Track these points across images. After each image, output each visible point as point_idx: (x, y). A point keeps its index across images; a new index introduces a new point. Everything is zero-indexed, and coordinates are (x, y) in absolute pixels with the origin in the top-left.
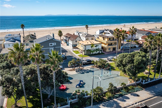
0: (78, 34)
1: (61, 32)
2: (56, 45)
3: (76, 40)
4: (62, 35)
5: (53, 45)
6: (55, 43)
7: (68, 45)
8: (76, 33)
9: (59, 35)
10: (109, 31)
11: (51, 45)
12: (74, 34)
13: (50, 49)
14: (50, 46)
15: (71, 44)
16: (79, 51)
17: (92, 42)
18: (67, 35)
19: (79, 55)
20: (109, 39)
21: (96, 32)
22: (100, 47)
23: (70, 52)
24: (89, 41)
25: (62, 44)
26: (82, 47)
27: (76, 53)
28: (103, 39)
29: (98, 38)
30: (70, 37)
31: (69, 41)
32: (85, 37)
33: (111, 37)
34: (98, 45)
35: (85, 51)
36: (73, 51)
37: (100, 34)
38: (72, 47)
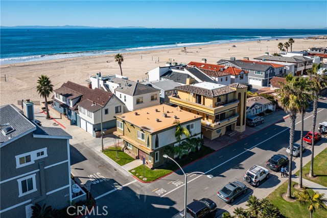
2: (46, 155)
3: (106, 108)
5: (32, 162)
6: (45, 150)
7: (74, 123)
9: (40, 90)
10: (188, 70)
11: (22, 160)
12: (90, 86)
13: (19, 181)
14: (18, 166)
16: (127, 149)
17: (168, 112)
18: (68, 87)
19: (132, 170)
20: (218, 99)
21: (149, 74)
22: (196, 130)
23: (94, 158)
24: (157, 111)
25: (52, 119)
26: (143, 138)
27: (117, 160)
28: (194, 99)
29: (174, 96)
30: (82, 96)
31: (78, 109)
32: (134, 95)
33: (221, 93)
34: (193, 123)
35: (157, 153)
36: (104, 151)
37: (162, 79)
38: (92, 134)
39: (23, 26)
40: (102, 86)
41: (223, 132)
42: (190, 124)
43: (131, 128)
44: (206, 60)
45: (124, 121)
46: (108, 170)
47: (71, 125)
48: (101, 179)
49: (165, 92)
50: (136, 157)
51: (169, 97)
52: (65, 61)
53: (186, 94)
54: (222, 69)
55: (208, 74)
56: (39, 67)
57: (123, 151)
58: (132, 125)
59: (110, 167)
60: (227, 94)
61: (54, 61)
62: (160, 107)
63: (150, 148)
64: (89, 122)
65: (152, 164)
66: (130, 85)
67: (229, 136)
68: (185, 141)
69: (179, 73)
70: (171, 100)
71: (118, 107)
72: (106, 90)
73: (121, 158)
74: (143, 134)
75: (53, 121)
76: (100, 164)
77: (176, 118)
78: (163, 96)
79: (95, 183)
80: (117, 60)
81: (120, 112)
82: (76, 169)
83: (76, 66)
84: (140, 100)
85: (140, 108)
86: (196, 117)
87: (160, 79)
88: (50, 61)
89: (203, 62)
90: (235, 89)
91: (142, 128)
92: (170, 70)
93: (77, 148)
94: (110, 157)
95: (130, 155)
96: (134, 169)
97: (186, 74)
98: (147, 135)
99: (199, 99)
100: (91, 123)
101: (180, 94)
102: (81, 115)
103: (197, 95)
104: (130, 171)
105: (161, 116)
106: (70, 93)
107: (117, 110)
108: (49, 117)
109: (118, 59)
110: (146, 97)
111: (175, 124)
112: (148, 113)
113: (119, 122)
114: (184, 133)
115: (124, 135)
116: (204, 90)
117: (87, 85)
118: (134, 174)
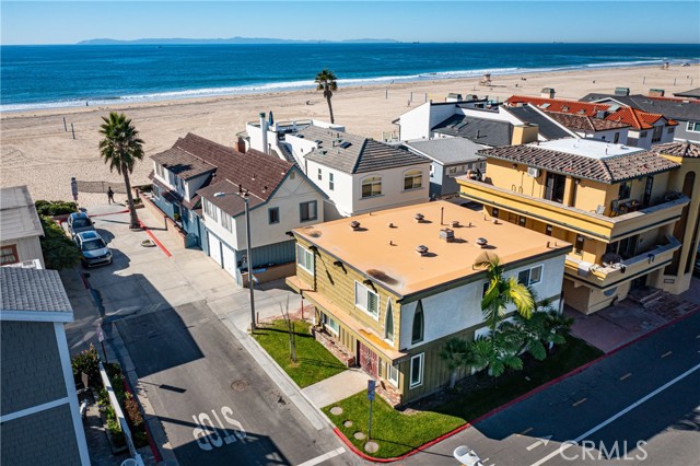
0: (272, 137)
1: (130, 132)
3: (272, 204)
4: (139, 154)
7: (195, 243)
8: (260, 131)
9: (109, 153)
12: (241, 144)
15: (222, 242)
16: (324, 330)
17: (456, 225)
18: (186, 148)
19: (334, 405)
20: (621, 188)
21: (401, 122)
22: (549, 286)
23: (227, 353)
24: (421, 219)
25: (145, 229)
26: (372, 307)
27: (293, 365)
28: (539, 189)
29: (473, 178)
30: (215, 170)
31: (201, 208)
32: (354, 172)
33: (633, 172)
34: (541, 264)
35: (416, 361)
36: (257, 331)
37: (436, 135)
38: (234, 275)
39: (152, 40)
40: (275, 147)
41: (622, 292)
42: (532, 267)
43: (336, 273)
44: (552, 92)
45: (314, 248)
46: (258, 401)
47: (187, 247)
48: (231, 432)
49: (445, 167)
50: (351, 361)
51: (460, 179)
52: (217, 101)
53: (513, 171)
54: (601, 113)
55: (564, 124)
56: (157, 112)
57: (314, 337)
58: (339, 263)
59: (267, 389)
60: (650, 176)
61: (194, 101)
62: (431, 210)
63: (393, 343)
64: (227, 245)
65: (401, 392)
66: (347, 145)
67: (641, 304)
68: (510, 320)
69: (482, 120)
70: (463, 189)
71: (307, 204)
72: (282, 157)
73: (306, 361)
74: (371, 295)
75: (144, 235)
76: (238, 376)
77: (484, 245)
78: (438, 180)
79: (208, 447)
80: (321, 87)
81: (315, 218)
82: (163, 387)
83: (237, 112)
84: (374, 189)
85: (370, 211)
86: (552, 246)
87: (431, 135)
88: (185, 102)
89: (546, 96)
90: (679, 160)
91: (371, 278)
92: (458, 111)
93: (183, 317)
94: (271, 354)
95: (332, 350)
96: (341, 404)
97: (503, 123)
98: (384, 300)
99: (555, 186)
100: (230, 247)
101: (491, 170)
102: (208, 222)
103: (550, 175)
104: (327, 410)
105: (434, 238)
106: (186, 164)
107: (307, 214)
108: (136, 225)
109: (323, 83)
110: (392, 178)
111: (483, 268)
112: (392, 226)
113: (303, 249)
114: (513, 299)
115: (315, 290)
116: (575, 159)
117: (232, 144)
118: (339, 421)
